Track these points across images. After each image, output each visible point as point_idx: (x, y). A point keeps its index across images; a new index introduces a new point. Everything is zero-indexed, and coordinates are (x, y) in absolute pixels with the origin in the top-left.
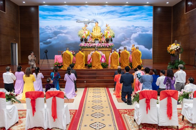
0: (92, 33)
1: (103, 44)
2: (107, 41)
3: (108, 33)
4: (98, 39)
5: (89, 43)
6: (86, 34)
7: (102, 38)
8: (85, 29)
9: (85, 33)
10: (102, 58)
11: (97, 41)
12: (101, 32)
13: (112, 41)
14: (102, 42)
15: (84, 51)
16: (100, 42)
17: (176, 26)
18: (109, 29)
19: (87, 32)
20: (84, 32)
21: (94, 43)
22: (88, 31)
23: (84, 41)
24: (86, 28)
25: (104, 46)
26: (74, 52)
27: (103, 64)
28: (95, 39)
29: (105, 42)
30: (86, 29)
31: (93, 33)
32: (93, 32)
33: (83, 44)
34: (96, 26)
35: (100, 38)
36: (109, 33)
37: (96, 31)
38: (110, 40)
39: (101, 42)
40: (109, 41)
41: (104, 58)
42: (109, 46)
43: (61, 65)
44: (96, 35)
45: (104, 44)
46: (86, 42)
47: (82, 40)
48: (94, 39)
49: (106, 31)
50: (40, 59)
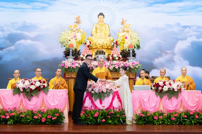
0: (90, 37)
1: (115, 62)
2: (125, 55)
3: (126, 38)
4: (104, 50)
5: (82, 60)
6: (78, 40)
7: (111, 49)
8: (74, 30)
9: (75, 37)
10: (113, 99)
11: (101, 56)
12: (110, 36)
13: (134, 55)
14: (114, 59)
15: (71, 78)
16: (108, 59)
18: (128, 29)
19: (79, 36)
20: (72, 36)
21: (95, 59)
22: (82, 33)
23: (71, 56)
24: (79, 26)
25: (117, 67)
26: (44, 82)
27: (116, 114)
28: (98, 51)
29: (119, 58)
30: (77, 28)
31: (93, 37)
32: (92, 35)
33: (69, 62)
34: (100, 24)
35: (107, 49)
36: (129, 37)
37: (99, 34)
38: (131, 55)
39: (111, 58)
40: (128, 56)
41: (119, 98)
42: (130, 68)
43: (8, 117)
44: (99, 42)
45: (117, 62)
46: (76, 59)
47: (67, 54)
48: (96, 50)
49: (121, 34)
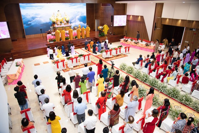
1: (66, 25)
2: (67, 22)
3: (66, 18)
17: (97, 12)
18: (66, 15)
34: (58, 13)
50: (26, 35)
